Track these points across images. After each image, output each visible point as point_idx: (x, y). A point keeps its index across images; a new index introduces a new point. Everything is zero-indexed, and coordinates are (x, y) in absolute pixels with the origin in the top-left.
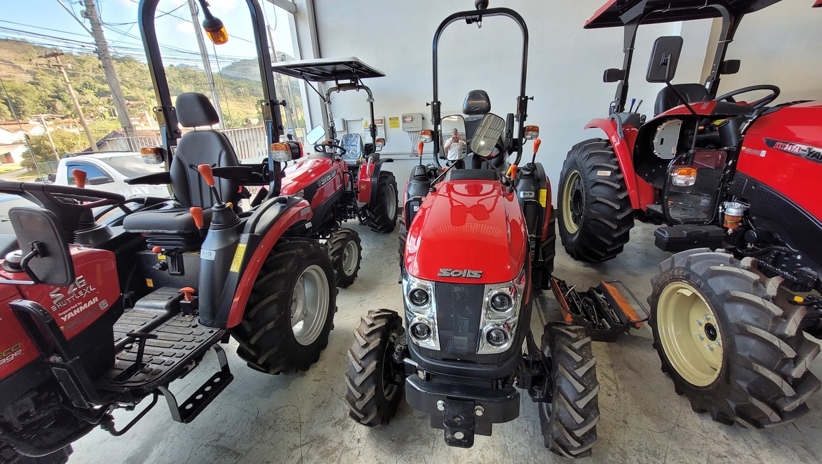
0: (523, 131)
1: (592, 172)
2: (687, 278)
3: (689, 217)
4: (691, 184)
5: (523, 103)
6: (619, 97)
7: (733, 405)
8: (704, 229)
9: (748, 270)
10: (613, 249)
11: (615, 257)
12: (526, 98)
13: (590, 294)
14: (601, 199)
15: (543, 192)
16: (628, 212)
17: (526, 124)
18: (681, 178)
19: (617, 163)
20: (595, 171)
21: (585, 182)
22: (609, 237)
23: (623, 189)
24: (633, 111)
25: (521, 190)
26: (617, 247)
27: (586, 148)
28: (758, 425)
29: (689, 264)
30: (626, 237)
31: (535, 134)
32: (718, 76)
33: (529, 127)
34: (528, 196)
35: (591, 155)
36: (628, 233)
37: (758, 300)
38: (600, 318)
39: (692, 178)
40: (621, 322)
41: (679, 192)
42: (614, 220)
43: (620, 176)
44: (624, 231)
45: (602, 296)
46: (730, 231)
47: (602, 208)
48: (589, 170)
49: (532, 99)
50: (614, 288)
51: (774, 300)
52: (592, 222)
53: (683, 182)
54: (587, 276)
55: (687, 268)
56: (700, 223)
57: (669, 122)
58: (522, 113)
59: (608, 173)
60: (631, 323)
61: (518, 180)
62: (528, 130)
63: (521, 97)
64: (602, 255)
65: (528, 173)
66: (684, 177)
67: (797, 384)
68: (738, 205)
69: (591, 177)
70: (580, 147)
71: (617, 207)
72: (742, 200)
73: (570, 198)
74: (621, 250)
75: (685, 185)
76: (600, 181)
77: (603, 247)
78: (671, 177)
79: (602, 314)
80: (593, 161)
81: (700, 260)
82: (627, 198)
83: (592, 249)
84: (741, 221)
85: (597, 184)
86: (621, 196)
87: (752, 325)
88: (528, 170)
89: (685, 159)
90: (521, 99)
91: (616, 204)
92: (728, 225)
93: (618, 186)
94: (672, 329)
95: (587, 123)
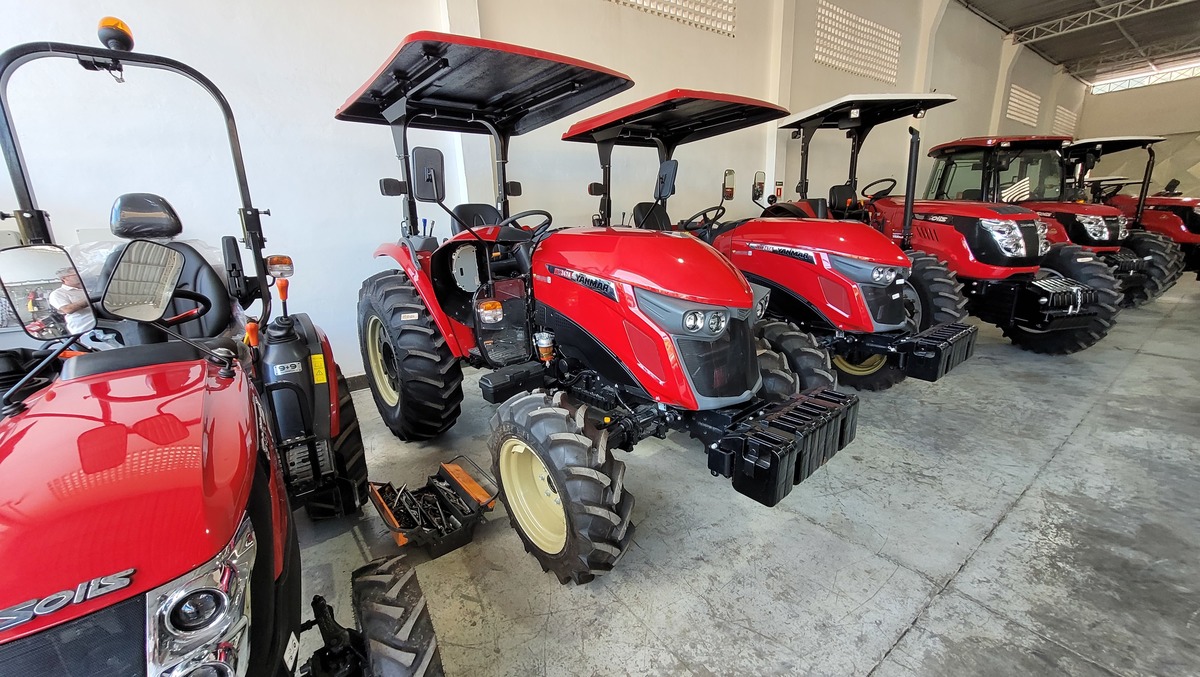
0: (263, 265)
1: (395, 317)
2: (514, 432)
3: (511, 356)
4: (500, 319)
5: (252, 221)
6: (408, 215)
7: (585, 560)
8: (523, 368)
9: (560, 407)
10: (449, 413)
11: (455, 422)
12: (256, 213)
13: (430, 488)
14: (414, 353)
15: (318, 361)
16: (451, 362)
17: (265, 253)
18: (490, 314)
19: (423, 303)
20: (398, 314)
21: (389, 332)
22: (439, 400)
23: (437, 335)
24: (428, 234)
25: (276, 363)
26: (453, 408)
27: (379, 285)
28: (608, 567)
29: (512, 415)
30: (458, 394)
31: (286, 268)
32: (505, 198)
33: (272, 258)
34: (290, 370)
35: (387, 294)
36: (459, 388)
37: (571, 437)
38: (447, 516)
39: (499, 313)
40: (472, 512)
41: (492, 331)
42: (438, 377)
43: (430, 319)
44: (454, 386)
45: (445, 484)
46: (548, 364)
47: (420, 362)
48: (389, 315)
49: (268, 213)
50: (459, 468)
51: (583, 432)
52: (411, 385)
53: (490, 318)
54: (425, 461)
55: (512, 421)
56: (520, 361)
57: (462, 248)
58: (253, 236)
59: (415, 316)
60: (482, 507)
61: (267, 348)
62: (272, 263)
63: (244, 211)
64: (438, 425)
65: (280, 333)
66: (490, 312)
67: (619, 510)
68: (546, 335)
69: (394, 324)
70: (373, 283)
71: (437, 359)
72: (549, 330)
73: (380, 356)
74: (458, 411)
75: (493, 322)
76: (407, 328)
77: (435, 415)
78: (479, 314)
79: (448, 510)
80: (394, 302)
81: (520, 408)
82: (445, 344)
83: (421, 421)
84: (554, 351)
85: (404, 332)
86: (438, 344)
87: (575, 466)
88: (280, 329)
89: (488, 291)
90: (245, 214)
91: (434, 354)
92: (544, 359)
93: (431, 332)
94: (520, 493)
95: (376, 247)
